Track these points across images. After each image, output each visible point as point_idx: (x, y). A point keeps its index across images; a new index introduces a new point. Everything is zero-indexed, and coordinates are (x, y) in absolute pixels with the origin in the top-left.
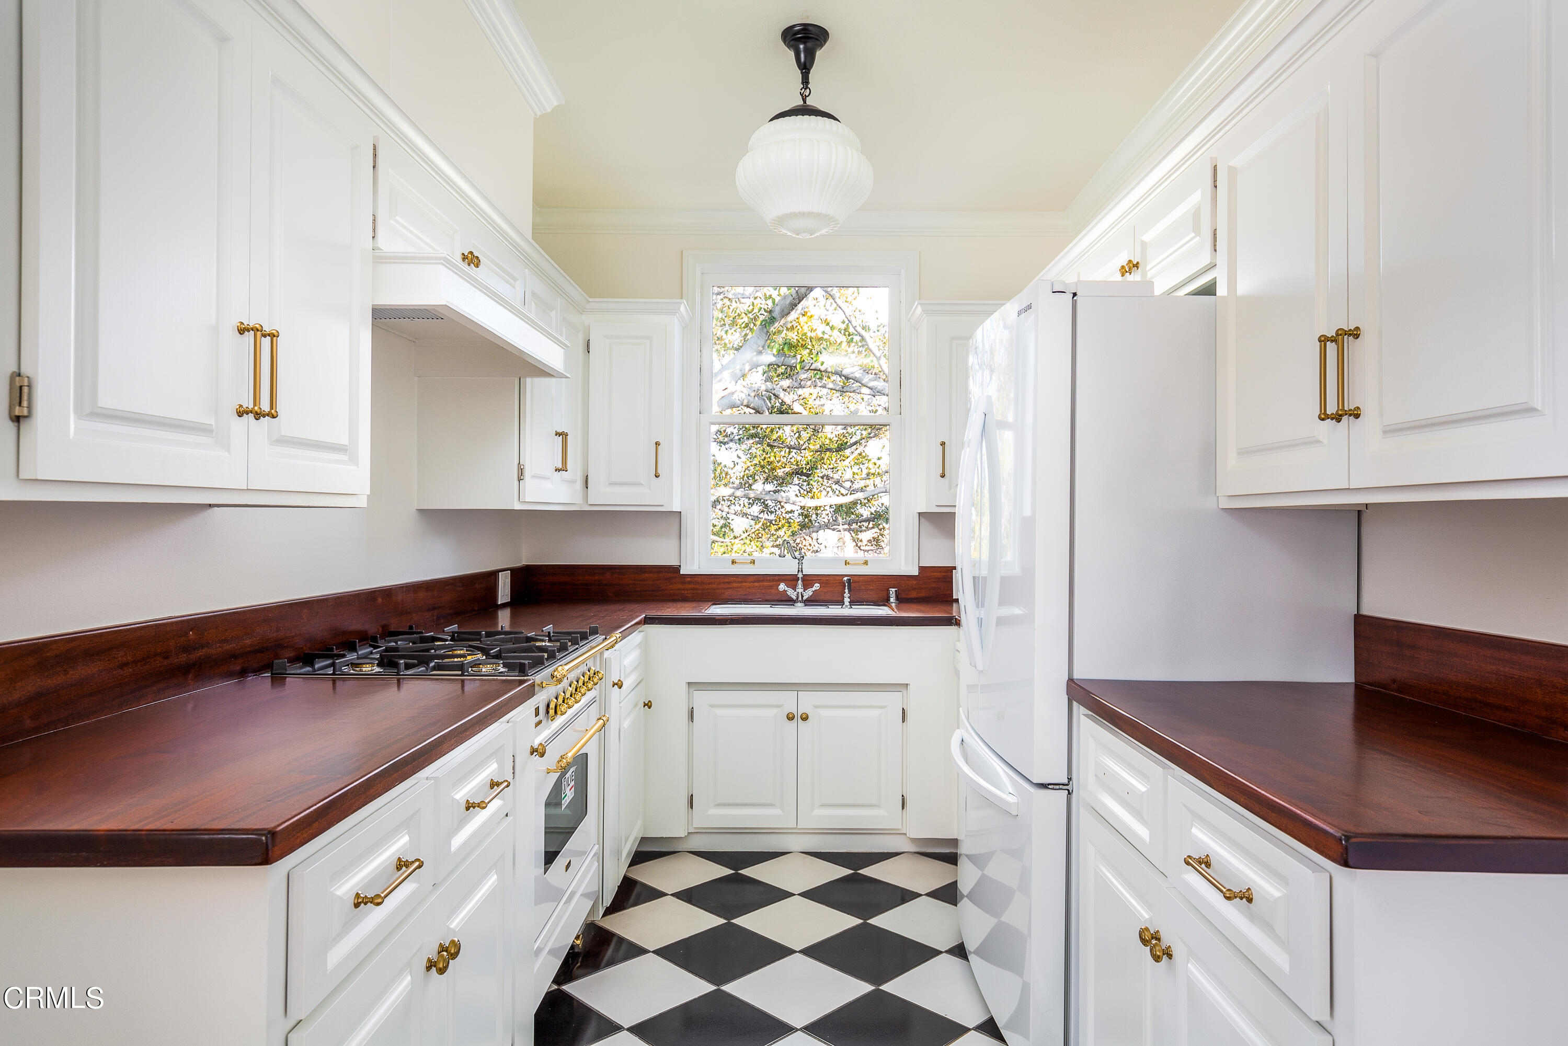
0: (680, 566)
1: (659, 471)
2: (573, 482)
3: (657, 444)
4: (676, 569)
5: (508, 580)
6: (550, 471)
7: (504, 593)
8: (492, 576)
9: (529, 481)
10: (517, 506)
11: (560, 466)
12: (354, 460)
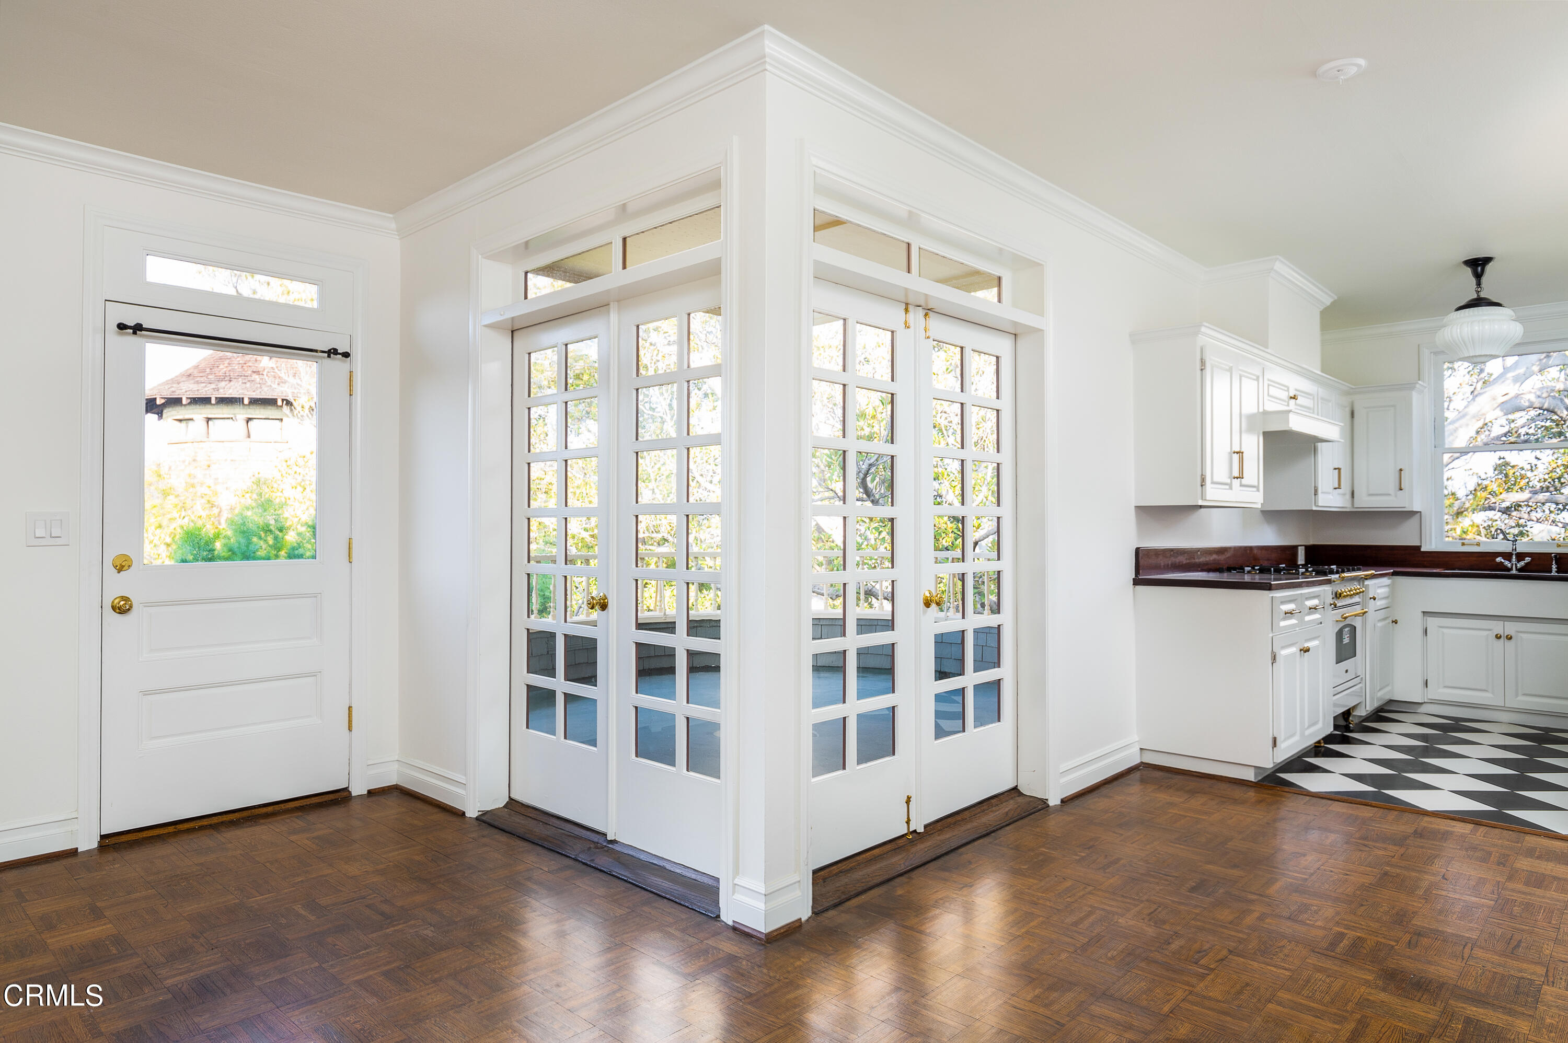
0: (1421, 546)
1: (1402, 487)
2: (1344, 494)
3: (1401, 470)
4: (1419, 548)
5: (1303, 552)
6: (1331, 490)
7: (1301, 560)
8: (1294, 548)
9: (1320, 496)
10: (1314, 508)
11: (1337, 486)
12: (1258, 490)
